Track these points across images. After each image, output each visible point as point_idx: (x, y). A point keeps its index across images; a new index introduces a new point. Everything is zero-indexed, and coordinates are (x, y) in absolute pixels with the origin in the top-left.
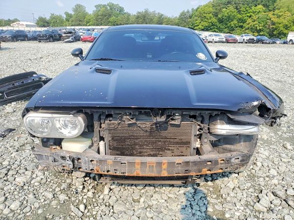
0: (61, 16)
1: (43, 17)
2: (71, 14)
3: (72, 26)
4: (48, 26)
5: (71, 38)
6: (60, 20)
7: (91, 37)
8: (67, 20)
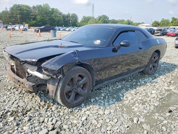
0: (168, 20)
1: (157, 21)
2: (176, 18)
3: (174, 26)
4: (158, 26)
5: (159, 33)
6: (167, 22)
7: (173, 33)
8: (172, 22)
